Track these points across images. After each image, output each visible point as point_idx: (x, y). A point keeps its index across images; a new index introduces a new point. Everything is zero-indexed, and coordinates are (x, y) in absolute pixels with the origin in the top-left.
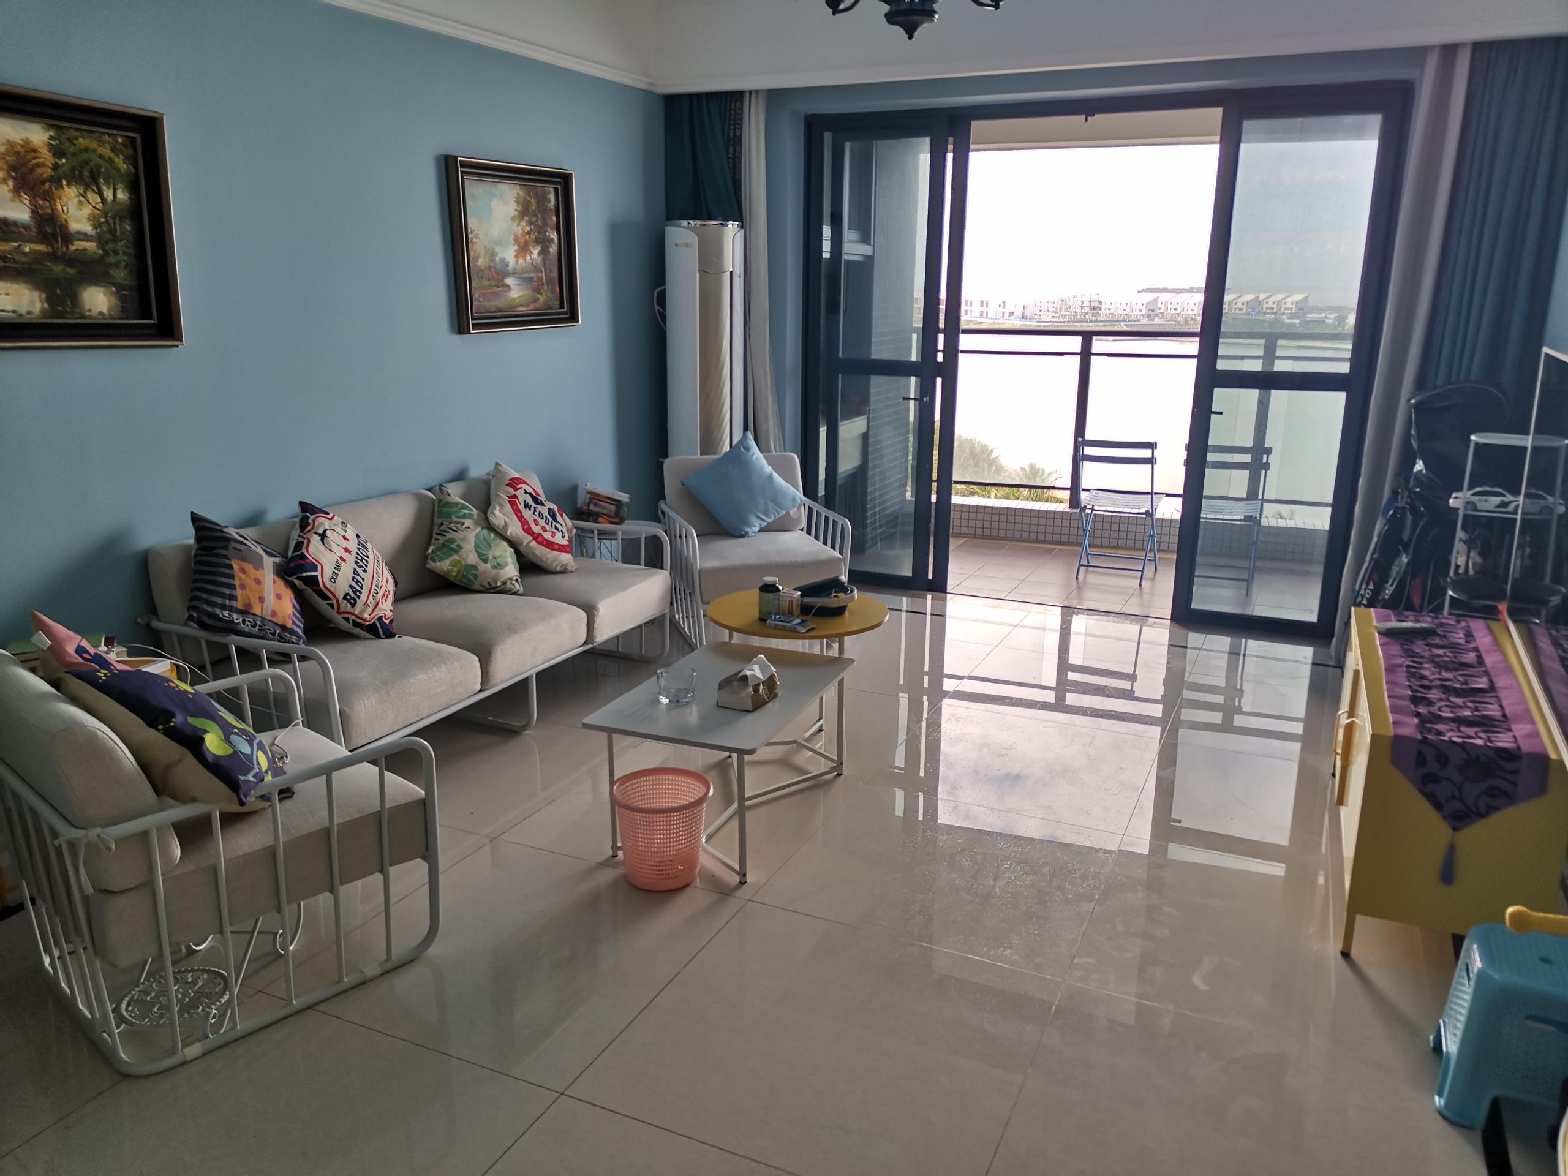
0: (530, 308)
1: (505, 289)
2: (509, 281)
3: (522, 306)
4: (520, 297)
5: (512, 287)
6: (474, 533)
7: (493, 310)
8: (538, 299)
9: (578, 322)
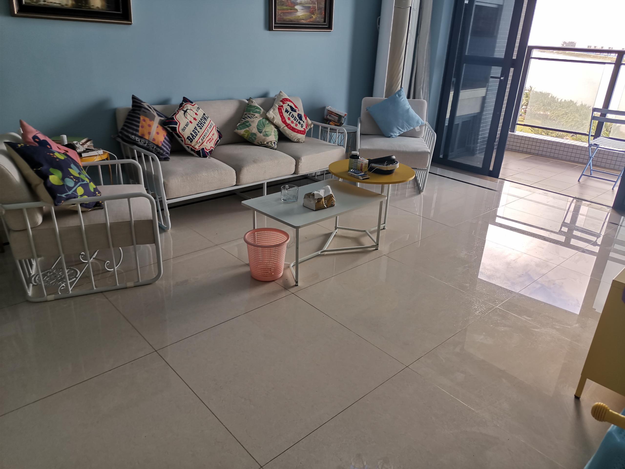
0: (307, 21)
1: (295, 11)
2: (297, 7)
3: (303, 20)
4: (302, 15)
5: (299, 10)
6: (259, 120)
7: (288, 20)
8: (312, 17)
9: (332, 30)
